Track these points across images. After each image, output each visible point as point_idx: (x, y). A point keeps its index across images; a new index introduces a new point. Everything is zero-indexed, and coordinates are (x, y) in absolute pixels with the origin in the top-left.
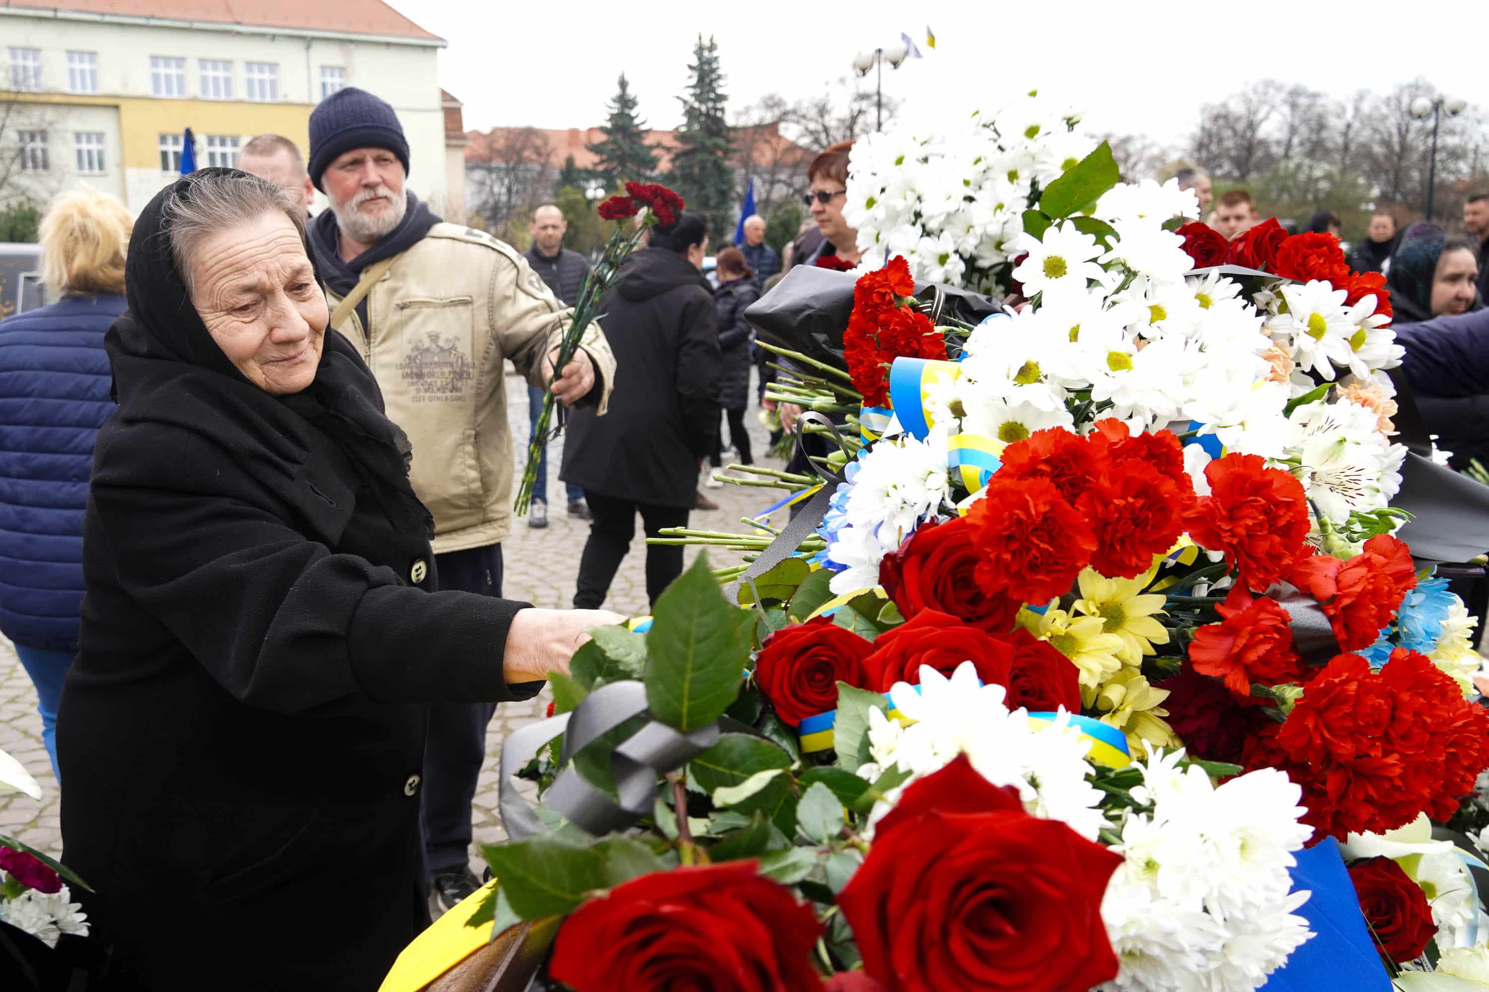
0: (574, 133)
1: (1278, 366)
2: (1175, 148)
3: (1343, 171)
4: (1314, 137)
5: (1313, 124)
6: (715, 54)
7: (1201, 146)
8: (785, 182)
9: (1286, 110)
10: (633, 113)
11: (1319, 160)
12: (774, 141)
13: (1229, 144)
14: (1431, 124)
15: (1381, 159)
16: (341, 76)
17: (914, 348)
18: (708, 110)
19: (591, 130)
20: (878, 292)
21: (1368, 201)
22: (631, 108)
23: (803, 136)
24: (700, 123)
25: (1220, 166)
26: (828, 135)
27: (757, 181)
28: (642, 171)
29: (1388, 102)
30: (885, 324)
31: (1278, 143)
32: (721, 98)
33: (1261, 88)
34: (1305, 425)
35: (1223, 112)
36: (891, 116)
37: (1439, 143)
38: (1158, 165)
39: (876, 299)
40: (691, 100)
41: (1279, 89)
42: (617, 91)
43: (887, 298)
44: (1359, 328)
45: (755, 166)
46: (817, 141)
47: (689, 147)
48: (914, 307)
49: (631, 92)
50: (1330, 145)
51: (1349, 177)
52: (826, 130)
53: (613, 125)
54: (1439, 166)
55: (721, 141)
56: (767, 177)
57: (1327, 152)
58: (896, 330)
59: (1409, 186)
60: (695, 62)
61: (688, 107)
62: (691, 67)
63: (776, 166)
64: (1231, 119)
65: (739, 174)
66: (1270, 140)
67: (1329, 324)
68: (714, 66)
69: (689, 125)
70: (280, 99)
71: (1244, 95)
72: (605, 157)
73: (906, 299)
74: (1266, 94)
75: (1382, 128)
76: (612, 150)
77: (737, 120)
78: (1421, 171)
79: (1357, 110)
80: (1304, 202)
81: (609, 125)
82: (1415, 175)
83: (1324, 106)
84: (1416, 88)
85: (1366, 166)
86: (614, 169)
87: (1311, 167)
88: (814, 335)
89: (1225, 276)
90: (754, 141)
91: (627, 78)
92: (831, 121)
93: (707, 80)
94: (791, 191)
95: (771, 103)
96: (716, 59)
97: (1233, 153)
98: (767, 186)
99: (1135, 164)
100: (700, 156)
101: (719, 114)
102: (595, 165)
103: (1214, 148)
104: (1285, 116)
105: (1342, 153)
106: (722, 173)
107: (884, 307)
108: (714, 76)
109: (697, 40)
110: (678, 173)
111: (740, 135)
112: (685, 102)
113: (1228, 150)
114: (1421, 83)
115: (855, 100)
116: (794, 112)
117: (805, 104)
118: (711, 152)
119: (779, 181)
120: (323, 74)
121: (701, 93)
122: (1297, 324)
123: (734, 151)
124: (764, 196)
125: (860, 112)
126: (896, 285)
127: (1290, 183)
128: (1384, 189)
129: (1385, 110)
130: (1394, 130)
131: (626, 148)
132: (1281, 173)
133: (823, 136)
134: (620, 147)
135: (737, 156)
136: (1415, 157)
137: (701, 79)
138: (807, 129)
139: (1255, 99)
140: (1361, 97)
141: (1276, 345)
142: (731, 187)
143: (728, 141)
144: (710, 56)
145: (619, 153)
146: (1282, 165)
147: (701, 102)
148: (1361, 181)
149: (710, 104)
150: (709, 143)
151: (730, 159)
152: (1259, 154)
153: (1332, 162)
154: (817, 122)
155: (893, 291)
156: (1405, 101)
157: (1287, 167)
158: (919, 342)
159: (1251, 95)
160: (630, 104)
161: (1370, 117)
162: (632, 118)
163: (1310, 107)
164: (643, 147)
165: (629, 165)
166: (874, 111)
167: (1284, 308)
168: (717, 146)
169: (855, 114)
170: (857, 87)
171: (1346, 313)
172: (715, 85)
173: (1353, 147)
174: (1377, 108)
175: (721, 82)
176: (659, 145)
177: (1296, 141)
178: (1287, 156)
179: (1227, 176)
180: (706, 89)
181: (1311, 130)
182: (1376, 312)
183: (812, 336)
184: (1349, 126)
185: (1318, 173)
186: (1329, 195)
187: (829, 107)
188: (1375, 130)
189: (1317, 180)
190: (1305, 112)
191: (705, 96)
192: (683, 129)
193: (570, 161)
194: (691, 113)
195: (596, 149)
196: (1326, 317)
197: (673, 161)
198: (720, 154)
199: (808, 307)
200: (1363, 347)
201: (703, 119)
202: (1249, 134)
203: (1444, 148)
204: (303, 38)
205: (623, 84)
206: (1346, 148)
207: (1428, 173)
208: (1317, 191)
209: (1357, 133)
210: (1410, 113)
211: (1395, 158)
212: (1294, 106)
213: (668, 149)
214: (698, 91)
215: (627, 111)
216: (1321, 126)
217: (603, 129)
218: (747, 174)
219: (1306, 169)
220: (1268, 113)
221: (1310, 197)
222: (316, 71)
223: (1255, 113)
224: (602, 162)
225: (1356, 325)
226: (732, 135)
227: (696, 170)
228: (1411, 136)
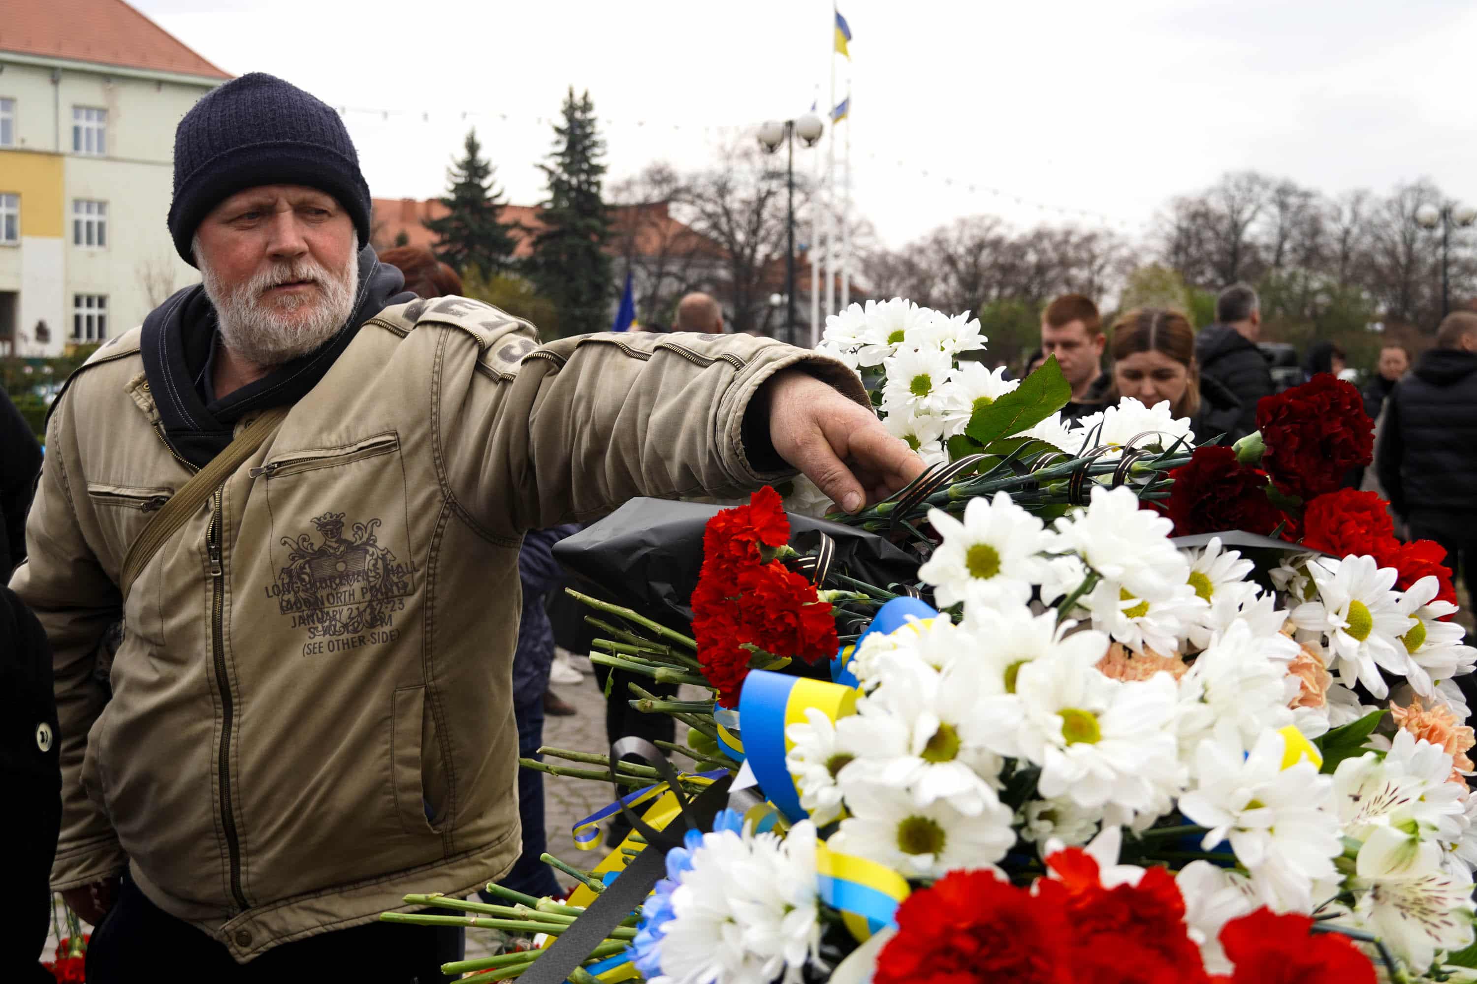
0: (408, 204)
1: (1310, 681)
2: (1147, 249)
3: (1345, 283)
4: (1308, 243)
5: (1306, 227)
6: (590, 115)
7: (1178, 248)
8: (675, 276)
9: (1274, 210)
10: (485, 183)
11: (1317, 269)
12: (662, 224)
13: (1211, 247)
14: (1439, 233)
15: (1386, 271)
16: (100, 119)
17: (789, 624)
18: (580, 183)
19: (430, 201)
20: (737, 540)
21: (1375, 320)
22: (482, 177)
23: (698, 219)
24: (569, 199)
25: (1202, 273)
26: (729, 220)
27: (640, 273)
28: (495, 256)
29: (1389, 205)
30: (748, 588)
31: (1267, 248)
32: (598, 170)
33: (1244, 184)
34: (1356, 799)
35: (1202, 209)
36: (807, 200)
37: (1451, 255)
38: (1129, 269)
39: (734, 549)
40: (559, 170)
41: (1265, 185)
42: (462, 154)
43: (750, 550)
44: (1415, 622)
45: (639, 254)
46: (715, 226)
47: (554, 228)
48: (789, 562)
49: (483, 156)
50: (1326, 252)
51: (1352, 290)
52: (727, 213)
53: (458, 198)
54: (1452, 282)
55: (595, 223)
56: (653, 268)
57: (1324, 260)
58: (763, 597)
59: (1420, 303)
60: (563, 123)
61: (554, 179)
62: (559, 130)
63: (664, 255)
64: (1212, 217)
65: (618, 263)
66: (1257, 244)
67: (1375, 616)
68: (589, 130)
69: (555, 200)
70: (16, 144)
71: (1225, 190)
72: (447, 236)
73: (778, 549)
74: (1250, 190)
75: (1384, 235)
76: (457, 228)
77: (616, 196)
78: (1433, 288)
79: (1355, 215)
80: (1301, 319)
81: (452, 197)
82: (1426, 291)
83: (1316, 207)
84: (1421, 192)
85: (1369, 279)
86: (459, 252)
87: (1306, 278)
88: (653, 584)
89: (1230, 548)
90: (637, 224)
91: (478, 138)
92: (733, 202)
93: (579, 147)
94: (684, 287)
95: (659, 177)
96: (591, 121)
97: (1216, 258)
98: (653, 280)
99: (1102, 268)
100: (570, 240)
101: (594, 189)
102: (434, 246)
103: (1193, 250)
104: (1272, 217)
105: (1340, 262)
106: (598, 263)
107: (746, 563)
108: (587, 143)
109: (566, 96)
110: (541, 260)
111: (620, 215)
112: (551, 173)
113: (1210, 254)
114: (1423, 186)
115: (763, 178)
116: (688, 190)
117: (702, 181)
118: (585, 237)
119: (668, 274)
120: (77, 116)
121: (571, 163)
122: (1332, 618)
123: (613, 235)
124: (649, 291)
125: (770, 193)
126: (762, 529)
127: (1284, 295)
128: (1393, 305)
129: (1386, 215)
130: (1398, 238)
131: (475, 227)
132: (1273, 283)
133: (723, 221)
134: (466, 226)
135: (616, 242)
136: (1424, 270)
137: (571, 146)
138: (703, 211)
139: (1238, 196)
140: (1358, 199)
141: (1304, 648)
142: (608, 279)
143: (606, 222)
144: (583, 118)
145: (465, 232)
146: (1274, 273)
147: (571, 173)
148: (1365, 295)
149: (583, 177)
150: (580, 224)
151: (608, 245)
152: (1247, 260)
153: (1330, 272)
154: (715, 203)
155: (758, 539)
156: (1409, 205)
157: (1279, 277)
158: (797, 616)
159: (1233, 191)
160: (481, 173)
161: (1370, 223)
162: (484, 190)
163: (1301, 208)
164: (496, 226)
165: (478, 247)
166: (785, 191)
167: (1312, 592)
168: (591, 229)
169: (763, 195)
170: (766, 163)
171: (1397, 601)
172: (589, 153)
173: (1353, 256)
174: (1377, 212)
175: (597, 151)
176: (516, 225)
177: (1287, 246)
178: (1278, 264)
179: (1211, 284)
180: (578, 157)
181: (1303, 234)
182: (1438, 598)
183: (648, 585)
184: (1347, 232)
185: (1315, 285)
186: (1329, 311)
187: (730, 185)
188: (1378, 238)
189: (1316, 293)
190: (1296, 214)
191: (575, 167)
192: (548, 206)
193: (402, 240)
194: (557, 186)
195: (435, 226)
196: (1370, 605)
197: (534, 244)
198: (594, 238)
199: (644, 543)
200: (1423, 647)
201: (573, 194)
202: (1233, 238)
203: (1456, 261)
204: (52, 69)
205: (472, 147)
206: (1345, 257)
207: (1440, 291)
208: (1315, 306)
209: (1357, 240)
210: (1415, 220)
211: (1401, 271)
212: (1283, 206)
213: (529, 230)
214: (567, 160)
215: (476, 181)
216: (1315, 230)
217: (444, 202)
218: (628, 263)
219: (1300, 280)
220: (1254, 213)
221: (1307, 312)
222: (66, 113)
223: (1239, 212)
224: (443, 243)
225: (1411, 616)
226: (610, 215)
227: (564, 258)
228: (1418, 246)
